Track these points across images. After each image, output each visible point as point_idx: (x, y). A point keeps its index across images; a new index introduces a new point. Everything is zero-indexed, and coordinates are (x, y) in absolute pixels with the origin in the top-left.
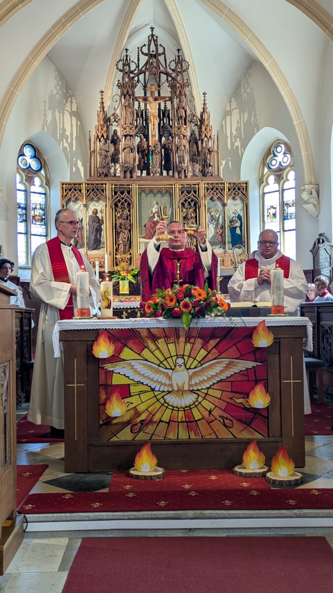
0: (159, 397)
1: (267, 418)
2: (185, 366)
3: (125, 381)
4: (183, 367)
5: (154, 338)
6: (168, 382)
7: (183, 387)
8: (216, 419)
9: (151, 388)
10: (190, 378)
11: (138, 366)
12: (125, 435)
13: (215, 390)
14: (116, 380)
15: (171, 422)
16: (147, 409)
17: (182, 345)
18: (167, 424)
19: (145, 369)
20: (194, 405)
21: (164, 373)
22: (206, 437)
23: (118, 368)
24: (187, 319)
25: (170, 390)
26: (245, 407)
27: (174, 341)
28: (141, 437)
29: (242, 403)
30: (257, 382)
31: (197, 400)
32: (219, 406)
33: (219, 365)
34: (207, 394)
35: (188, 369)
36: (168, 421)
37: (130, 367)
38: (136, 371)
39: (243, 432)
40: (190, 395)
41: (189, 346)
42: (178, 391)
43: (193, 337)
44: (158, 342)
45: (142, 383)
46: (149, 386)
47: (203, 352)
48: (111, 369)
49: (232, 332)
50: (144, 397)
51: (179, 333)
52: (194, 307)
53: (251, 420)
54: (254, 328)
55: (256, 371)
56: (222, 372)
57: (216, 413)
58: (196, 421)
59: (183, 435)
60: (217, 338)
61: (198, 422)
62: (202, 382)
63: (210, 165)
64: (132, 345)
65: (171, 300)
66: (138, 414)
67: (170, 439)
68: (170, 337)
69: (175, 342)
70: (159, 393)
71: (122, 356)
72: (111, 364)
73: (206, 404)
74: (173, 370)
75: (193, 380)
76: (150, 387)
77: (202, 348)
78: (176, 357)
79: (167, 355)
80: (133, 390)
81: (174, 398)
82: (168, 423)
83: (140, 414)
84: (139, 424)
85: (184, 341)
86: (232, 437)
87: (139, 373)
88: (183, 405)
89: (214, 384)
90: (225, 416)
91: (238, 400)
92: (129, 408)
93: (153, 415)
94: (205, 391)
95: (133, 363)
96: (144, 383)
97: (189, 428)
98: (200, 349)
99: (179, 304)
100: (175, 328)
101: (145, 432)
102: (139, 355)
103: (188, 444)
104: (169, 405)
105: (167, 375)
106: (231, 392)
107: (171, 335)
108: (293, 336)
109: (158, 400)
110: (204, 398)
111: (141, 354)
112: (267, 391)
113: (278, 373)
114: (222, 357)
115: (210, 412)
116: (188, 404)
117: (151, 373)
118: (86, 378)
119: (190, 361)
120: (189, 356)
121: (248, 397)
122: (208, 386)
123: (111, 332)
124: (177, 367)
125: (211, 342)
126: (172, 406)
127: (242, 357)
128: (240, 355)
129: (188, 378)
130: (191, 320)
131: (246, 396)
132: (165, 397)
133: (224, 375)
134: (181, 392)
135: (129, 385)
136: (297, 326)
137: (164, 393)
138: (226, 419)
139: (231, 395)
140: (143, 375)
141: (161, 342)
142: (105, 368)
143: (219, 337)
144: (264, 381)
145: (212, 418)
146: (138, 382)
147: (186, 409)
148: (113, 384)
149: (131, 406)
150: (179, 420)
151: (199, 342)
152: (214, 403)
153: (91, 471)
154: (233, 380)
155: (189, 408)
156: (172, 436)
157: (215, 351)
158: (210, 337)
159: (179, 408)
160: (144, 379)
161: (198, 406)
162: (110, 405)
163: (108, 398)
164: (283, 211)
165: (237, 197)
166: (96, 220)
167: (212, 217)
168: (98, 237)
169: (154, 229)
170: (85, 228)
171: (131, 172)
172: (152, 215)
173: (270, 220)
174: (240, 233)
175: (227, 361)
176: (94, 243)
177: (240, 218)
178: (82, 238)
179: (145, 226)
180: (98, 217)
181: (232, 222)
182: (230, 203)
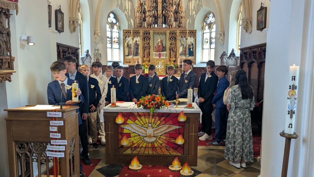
0: (142, 138)
1: (183, 147)
2: (152, 127)
4: (151, 127)
5: (140, 116)
6: (145, 133)
10: (154, 131)
11: (134, 126)
13: (163, 136)
16: (137, 142)
17: (151, 119)
19: (136, 127)
21: (144, 129)
22: (159, 153)
23: (126, 127)
24: (153, 109)
25: (146, 136)
26: (175, 143)
28: (135, 152)
29: (173, 141)
30: (179, 134)
32: (165, 142)
33: (165, 127)
34: (160, 138)
35: (153, 128)
36: (145, 147)
37: (130, 127)
38: (133, 128)
39: (174, 152)
40: (153, 138)
41: (153, 120)
42: (149, 136)
43: (155, 116)
45: (135, 133)
47: (159, 122)
48: (123, 127)
50: (136, 138)
51: (149, 114)
52: (155, 105)
53: (177, 148)
54: (179, 114)
55: (179, 130)
56: (166, 129)
58: (156, 147)
59: (151, 152)
62: (158, 133)
63: (181, 23)
64: (131, 118)
65: (147, 102)
67: (146, 154)
68: (146, 116)
69: (148, 118)
70: (142, 136)
71: (128, 122)
72: (123, 125)
73: (159, 141)
74: (147, 128)
75: (155, 132)
76: (138, 134)
77: (158, 120)
79: (145, 123)
80: (132, 135)
81: (147, 139)
82: (145, 148)
83: (134, 144)
84: (134, 148)
85: (152, 117)
86: (169, 154)
87: (134, 129)
88: (151, 141)
89: (163, 134)
90: (167, 146)
93: (139, 145)
94: (160, 137)
95: (132, 125)
97: (153, 150)
99: (149, 104)
100: (148, 112)
101: (136, 150)
102: (134, 122)
103: (153, 156)
105: (145, 130)
106: (170, 137)
108: (195, 117)
110: (159, 139)
112: (183, 138)
113: (188, 131)
115: (161, 144)
116: (153, 141)
117: (139, 129)
118: (114, 130)
119: (154, 125)
120: (153, 123)
122: (161, 135)
124: (149, 127)
125: (162, 118)
126: (147, 141)
127: (174, 124)
129: (153, 131)
131: (175, 139)
132: (144, 138)
133: (167, 131)
135: (130, 133)
136: (196, 113)
137: (143, 137)
139: (169, 138)
140: (135, 130)
141: (142, 117)
142: (121, 127)
143: (165, 116)
144: (182, 134)
145: (162, 147)
148: (124, 132)
149: (131, 141)
151: (157, 118)
152: (163, 141)
153: (116, 164)
154: (170, 133)
156: (146, 152)
157: (163, 121)
158: (162, 116)
159: (149, 142)
162: (123, 141)
163: (122, 138)
164: (210, 40)
165: (192, 36)
166: (137, 45)
167: (182, 44)
168: (137, 51)
169: (159, 48)
170: (132, 47)
171: (150, 25)
172: (158, 43)
173: (205, 44)
174: (192, 50)
175: (168, 126)
176: (136, 54)
177: (192, 44)
178: (131, 51)
179: (155, 47)
180: (137, 43)
181: (189, 46)
182: (189, 38)
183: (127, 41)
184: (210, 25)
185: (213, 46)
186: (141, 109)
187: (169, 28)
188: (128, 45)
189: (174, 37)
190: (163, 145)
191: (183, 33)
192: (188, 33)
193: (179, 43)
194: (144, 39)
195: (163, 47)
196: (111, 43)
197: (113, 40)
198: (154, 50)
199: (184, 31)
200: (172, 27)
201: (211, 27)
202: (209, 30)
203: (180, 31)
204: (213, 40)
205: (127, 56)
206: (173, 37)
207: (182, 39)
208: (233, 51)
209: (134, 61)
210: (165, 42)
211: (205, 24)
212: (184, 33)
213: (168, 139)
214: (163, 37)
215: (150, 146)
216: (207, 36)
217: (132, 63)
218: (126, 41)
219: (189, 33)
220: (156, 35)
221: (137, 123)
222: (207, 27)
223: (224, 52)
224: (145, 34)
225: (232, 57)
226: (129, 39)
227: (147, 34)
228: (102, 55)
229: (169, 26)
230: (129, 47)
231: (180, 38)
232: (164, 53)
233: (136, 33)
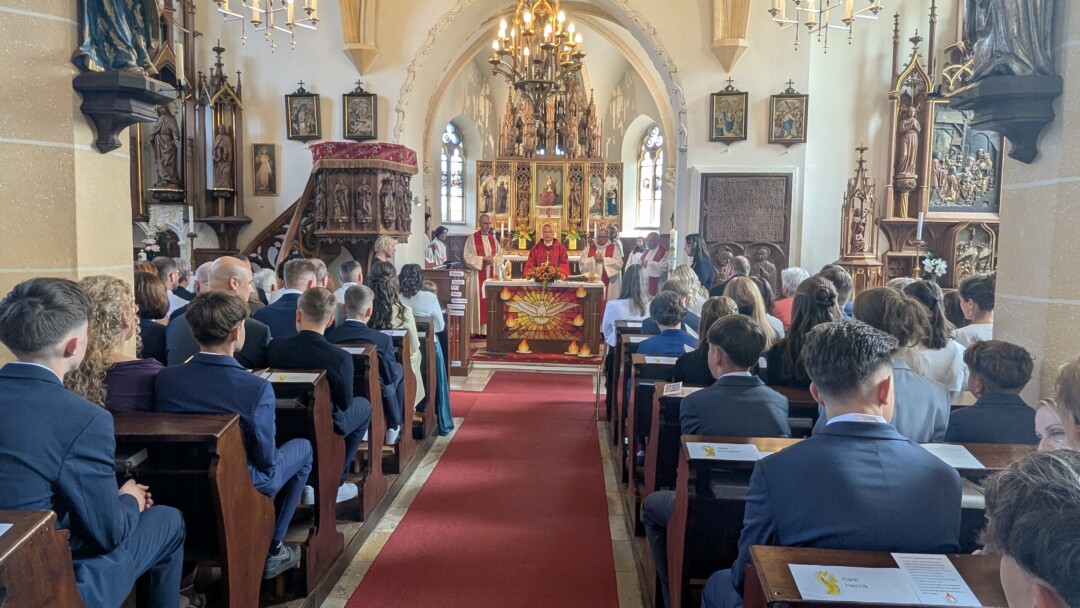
6: (535, 311)
7: (543, 315)
8: (558, 330)
11: (522, 304)
13: (558, 317)
14: (511, 310)
16: (526, 324)
17: (543, 295)
19: (525, 305)
22: (553, 338)
25: (536, 316)
27: (539, 293)
29: (570, 323)
31: (549, 321)
32: (559, 324)
33: (561, 305)
35: (545, 306)
36: (535, 330)
37: (517, 304)
38: (520, 306)
40: (546, 318)
44: (531, 293)
45: (524, 312)
47: (553, 299)
48: (509, 305)
50: (524, 318)
51: (542, 289)
56: (562, 308)
57: (558, 327)
58: (549, 331)
62: (552, 313)
63: (594, 149)
64: (519, 294)
66: (521, 326)
70: (531, 317)
72: (509, 302)
73: (553, 323)
74: (538, 306)
75: (548, 312)
76: (527, 314)
78: (540, 300)
81: (538, 320)
87: (522, 307)
88: (543, 323)
89: (558, 314)
93: (528, 327)
95: (519, 302)
97: (545, 334)
103: (545, 341)
104: (536, 322)
109: (531, 320)
115: (555, 327)
117: (528, 307)
120: (546, 300)
121: (573, 320)
122: (555, 315)
126: (538, 323)
129: (545, 311)
132: (534, 319)
133: (563, 310)
134: (542, 317)
135: (517, 313)
137: (534, 317)
140: (524, 308)
142: (506, 304)
146: (521, 311)
149: (518, 322)
155: (545, 324)
159: (540, 324)
161: (549, 324)
162: (508, 321)
163: (507, 318)
164: (655, 182)
166: (503, 191)
167: (594, 189)
168: (504, 203)
169: (548, 198)
170: (495, 196)
171: (531, 152)
172: (546, 187)
173: (644, 190)
174: (615, 204)
175: (564, 303)
178: (492, 203)
179: (540, 195)
180: (504, 188)
181: (609, 194)
182: (608, 179)
183: (484, 183)
184: (653, 152)
185: (659, 194)
187: (569, 157)
188: (485, 192)
192: (606, 168)
193: (588, 189)
194: (519, 179)
195: (557, 195)
196: (447, 185)
199: (599, 163)
200: (574, 157)
201: (655, 156)
202: (651, 161)
203: (591, 163)
205: (483, 212)
206: (577, 177)
207: (595, 179)
211: (643, 148)
212: (598, 168)
215: (542, 329)
216: (648, 173)
218: (481, 183)
220: (543, 171)
221: (526, 300)
222: (648, 155)
224: (521, 169)
227: (524, 169)
229: (569, 154)
230: (489, 194)
231: (591, 179)
233: (503, 168)
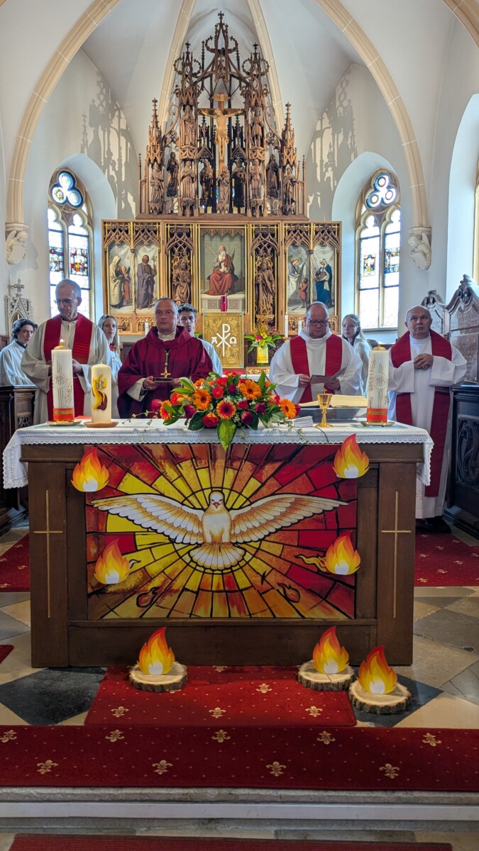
0: (183, 553)
1: (355, 588)
2: (225, 504)
3: (129, 528)
4: (221, 506)
5: (175, 460)
6: (196, 530)
7: (221, 538)
8: (273, 588)
9: (170, 539)
10: (233, 523)
11: (149, 503)
12: (128, 610)
13: (272, 544)
14: (113, 526)
15: (200, 591)
16: (163, 571)
17: (220, 471)
18: (195, 595)
19: (161, 508)
20: (238, 567)
21: (191, 516)
22: (255, 616)
23: (115, 506)
24: (228, 431)
25: (199, 542)
26: (319, 570)
27: (207, 465)
28: (154, 612)
29: (314, 564)
30: (339, 533)
31: (243, 559)
32: (277, 568)
33: (280, 504)
34: (258, 549)
35: (229, 510)
36: (196, 590)
38: (145, 511)
39: (315, 609)
40: (231, 550)
41: (230, 474)
42: (213, 543)
43: (239, 459)
44: (180, 466)
45: (156, 531)
46: (166, 536)
47: (254, 484)
48: (105, 508)
49: (302, 451)
50: (158, 552)
51: (215, 452)
52: (239, 412)
53: (328, 589)
54: (338, 448)
55: (339, 515)
56: (283, 515)
57: (273, 579)
58: (241, 591)
59: (220, 612)
60: (277, 461)
61: (243, 592)
62: (251, 530)
63: (293, 201)
64: (139, 471)
66: (148, 578)
67: (199, 618)
68: (200, 459)
69: (208, 467)
70: (182, 546)
71: (123, 487)
72: (105, 500)
73: (256, 564)
74: (205, 510)
75: (237, 527)
76: (168, 536)
77: (252, 476)
78: (210, 490)
79: (195, 487)
80: (141, 540)
81: (206, 555)
82: (197, 593)
83: (152, 579)
84: (151, 594)
85: (224, 464)
86: (297, 616)
87: (150, 515)
88: (221, 566)
89: (270, 534)
90: (288, 585)
91: (309, 559)
92: (133, 569)
93: (173, 581)
94: (257, 545)
95: (140, 498)
96: (158, 531)
97: (229, 602)
98: (249, 479)
99: (215, 405)
100: (209, 444)
101: (161, 605)
102: (150, 486)
103: (228, 627)
104: (197, 565)
105: (195, 518)
106: (297, 546)
107: (203, 455)
108: (401, 460)
109: (181, 557)
110: (254, 556)
111: (153, 486)
112: (355, 548)
113: (374, 518)
114: (285, 492)
116: (228, 564)
117: (169, 514)
118: (65, 521)
119: (233, 496)
120: (231, 490)
121: (325, 556)
122: (262, 537)
123: (105, 449)
124: (212, 507)
125: (267, 467)
126: (203, 567)
127: (316, 492)
128: (314, 490)
129: (229, 524)
130: (234, 434)
131: (322, 554)
132: (192, 553)
133: (287, 519)
134: (217, 546)
135: (133, 535)
136: (408, 443)
137: (191, 547)
138: (288, 589)
139: (297, 551)
140: (157, 518)
141: (186, 466)
142: (95, 506)
143: (280, 460)
144: (351, 531)
145: (266, 586)
146: (148, 528)
147: (225, 571)
148: (108, 531)
149: (137, 566)
150: (214, 589)
151: (247, 467)
152: (270, 563)
153: (74, 665)
154: (302, 528)
155: (230, 570)
156: (202, 612)
157: (273, 482)
158: (266, 459)
159: (213, 570)
160: (159, 524)
161: (243, 568)
162: (103, 564)
163: (100, 554)
164: (383, 261)
165: (326, 243)
166: (147, 270)
167: (294, 267)
168: (150, 291)
169: (220, 282)
170: (134, 280)
171: (191, 208)
172: (218, 264)
173: (366, 274)
174: (328, 289)
175: (292, 498)
176: (145, 300)
177: (329, 269)
178: (129, 292)
179: (209, 278)
180: (149, 266)
181: (318, 274)
182: (317, 249)
183: (116, 259)
184: (381, 214)
185: (393, 278)
186: (180, 430)
187: (253, 216)
188: (118, 273)
189: (269, 247)
190: (270, 579)
191: (299, 234)
192: (313, 233)
193: (284, 267)
194: (172, 251)
195: (234, 278)
196: (63, 270)
197: (71, 260)
198: (203, 287)
199: (301, 225)
200: (261, 215)
201: (385, 219)
202: (377, 228)
203: (289, 225)
204: (394, 261)
205: (115, 306)
206: (267, 246)
207: (295, 251)
208: (465, 281)
209: (139, 325)
210: (239, 262)
211: (364, 209)
212: (301, 232)
213: (290, 553)
214: (233, 246)
215: (218, 586)
216: (371, 248)
217: (134, 331)
218: (111, 258)
219: (316, 233)
220: (212, 238)
221: (162, 491)
222: (371, 220)
223: (431, 293)
224: (175, 235)
225: (462, 305)
226: (123, 252)
227: (180, 235)
228: (32, 304)
229: (253, 209)
230: (124, 277)
231: (290, 250)
232: (239, 296)
233: (145, 233)
